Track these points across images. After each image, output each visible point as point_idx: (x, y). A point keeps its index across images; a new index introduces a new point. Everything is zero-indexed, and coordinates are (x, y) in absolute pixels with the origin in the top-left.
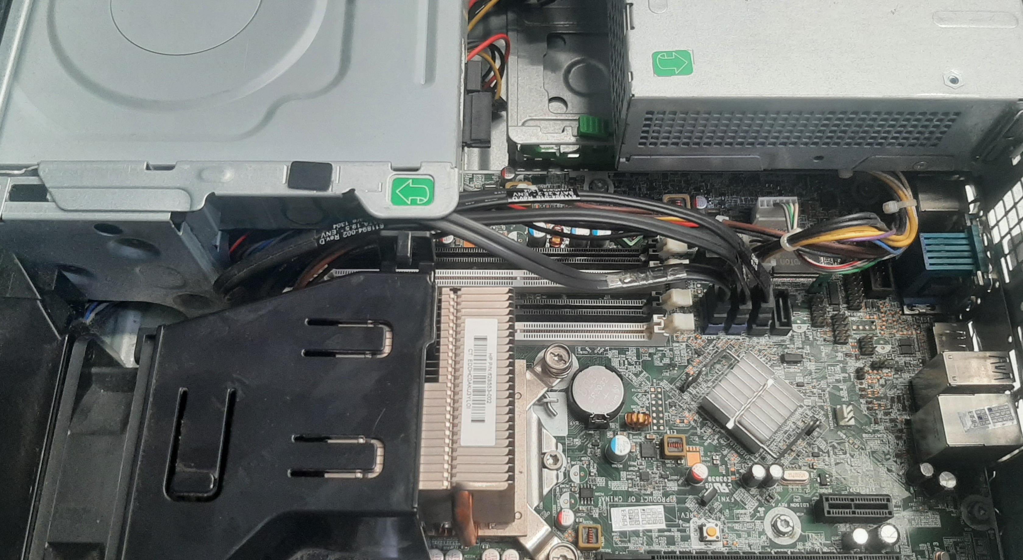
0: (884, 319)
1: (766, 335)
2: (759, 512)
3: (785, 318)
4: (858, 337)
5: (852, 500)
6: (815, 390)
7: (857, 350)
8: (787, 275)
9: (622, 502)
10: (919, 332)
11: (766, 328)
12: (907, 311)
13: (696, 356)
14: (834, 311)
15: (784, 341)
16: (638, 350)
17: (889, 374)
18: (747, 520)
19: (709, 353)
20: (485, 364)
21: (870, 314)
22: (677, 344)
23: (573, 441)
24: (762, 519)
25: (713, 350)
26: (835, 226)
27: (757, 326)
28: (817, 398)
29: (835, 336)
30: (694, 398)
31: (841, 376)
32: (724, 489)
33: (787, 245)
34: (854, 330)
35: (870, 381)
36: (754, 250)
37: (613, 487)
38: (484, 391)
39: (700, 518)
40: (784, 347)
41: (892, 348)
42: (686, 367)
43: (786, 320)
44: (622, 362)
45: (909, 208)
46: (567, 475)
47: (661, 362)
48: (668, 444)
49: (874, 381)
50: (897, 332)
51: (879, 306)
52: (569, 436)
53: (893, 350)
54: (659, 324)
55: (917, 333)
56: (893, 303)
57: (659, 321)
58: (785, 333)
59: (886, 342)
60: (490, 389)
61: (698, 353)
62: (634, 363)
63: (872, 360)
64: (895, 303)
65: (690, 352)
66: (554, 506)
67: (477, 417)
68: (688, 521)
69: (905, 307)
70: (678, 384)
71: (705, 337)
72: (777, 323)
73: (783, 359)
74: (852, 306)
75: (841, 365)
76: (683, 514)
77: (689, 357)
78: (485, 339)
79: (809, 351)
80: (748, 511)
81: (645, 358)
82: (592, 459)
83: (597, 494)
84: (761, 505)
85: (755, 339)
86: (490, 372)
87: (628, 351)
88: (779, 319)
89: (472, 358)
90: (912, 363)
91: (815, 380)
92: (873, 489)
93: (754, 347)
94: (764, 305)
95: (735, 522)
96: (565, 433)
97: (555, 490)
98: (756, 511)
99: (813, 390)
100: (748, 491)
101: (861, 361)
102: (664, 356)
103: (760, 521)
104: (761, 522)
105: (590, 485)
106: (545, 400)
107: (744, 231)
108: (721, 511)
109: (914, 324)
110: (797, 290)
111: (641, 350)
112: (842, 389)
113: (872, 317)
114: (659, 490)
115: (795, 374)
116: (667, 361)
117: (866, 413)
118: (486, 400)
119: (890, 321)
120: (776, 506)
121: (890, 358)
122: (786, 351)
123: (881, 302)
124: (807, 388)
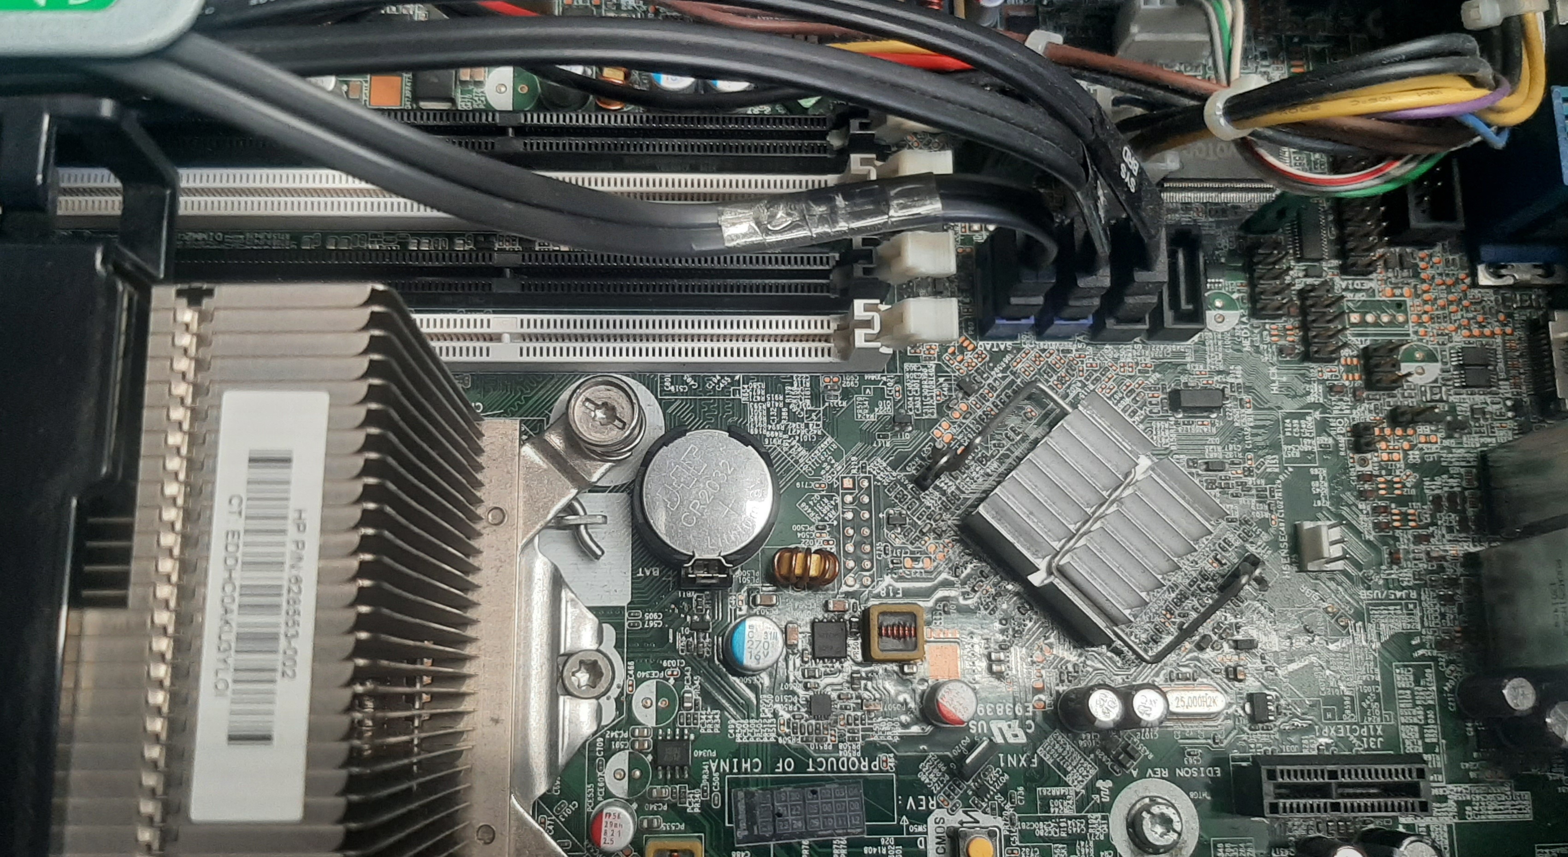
0: (1426, 296)
1: (1137, 340)
2: (1098, 791)
3: (1188, 302)
4: (1361, 343)
5: (1333, 775)
6: (1250, 481)
7: (1357, 376)
8: (1199, 185)
9: (761, 773)
10: (1508, 330)
11: (1139, 327)
12: (1484, 278)
13: (960, 395)
14: (1306, 276)
15: (1182, 354)
16: (815, 381)
17: (1433, 439)
18: (1067, 812)
19: (992, 388)
20: (283, 544)
21: (1396, 286)
22: (914, 366)
23: (643, 620)
24: (1105, 809)
25: (1004, 378)
26: (1366, 74)
27: (1119, 321)
28: (1254, 500)
29: (1306, 341)
30: (950, 501)
31: (1313, 444)
32: (1016, 736)
33: (1222, 121)
34: (1354, 325)
35: (1385, 456)
36: (1125, 125)
37: (738, 736)
38: (274, 637)
39: (952, 812)
40: (1179, 369)
41: (1443, 371)
42: (933, 423)
43: (1191, 307)
44: (774, 412)
45: (1530, 16)
46: (623, 703)
47: (872, 411)
48: (880, 628)
49: (1395, 456)
50: (1456, 330)
51: (1417, 265)
52: (632, 605)
53: (1446, 375)
54: (868, 324)
55: (1504, 334)
56: (1451, 257)
57: (868, 315)
58: (1187, 335)
59: (1431, 357)
60: (291, 632)
61: (965, 388)
62: (803, 414)
63: (1392, 401)
64: (1457, 257)
65: (946, 385)
66: (589, 787)
67: (248, 724)
68: (921, 818)
69: (1481, 269)
70: (912, 470)
71: (984, 345)
72: (1168, 315)
73: (1175, 401)
74: (1353, 265)
75: (1317, 415)
76: (911, 800)
77: (943, 399)
78: (286, 461)
79: (1240, 381)
80: (1070, 791)
81: (834, 402)
82: (688, 664)
83: (698, 753)
84: (1104, 774)
85: (1108, 349)
86: (294, 572)
87: (792, 385)
88: (1175, 303)
89: (240, 524)
90: (1489, 408)
91: (1250, 455)
92: (1379, 729)
93: (1106, 369)
94: (1140, 276)
95: (1039, 819)
96: (622, 597)
97: (593, 745)
98: (1092, 788)
99: (1244, 479)
100: (1075, 738)
101: (1365, 405)
102: (880, 395)
103: (1099, 815)
104: (1104, 818)
105: (682, 730)
106: (571, 519)
107: (1099, 74)
108: (1004, 792)
109: (1498, 312)
110: (1218, 224)
111: (825, 381)
112: (1316, 478)
113: (1398, 292)
114: (853, 740)
115: (1200, 442)
116: (885, 409)
117: (1372, 539)
118: (280, 668)
119: (1440, 302)
120: (1142, 776)
121: (1438, 397)
122: (1184, 379)
123: (1422, 254)
124: (1229, 474)
